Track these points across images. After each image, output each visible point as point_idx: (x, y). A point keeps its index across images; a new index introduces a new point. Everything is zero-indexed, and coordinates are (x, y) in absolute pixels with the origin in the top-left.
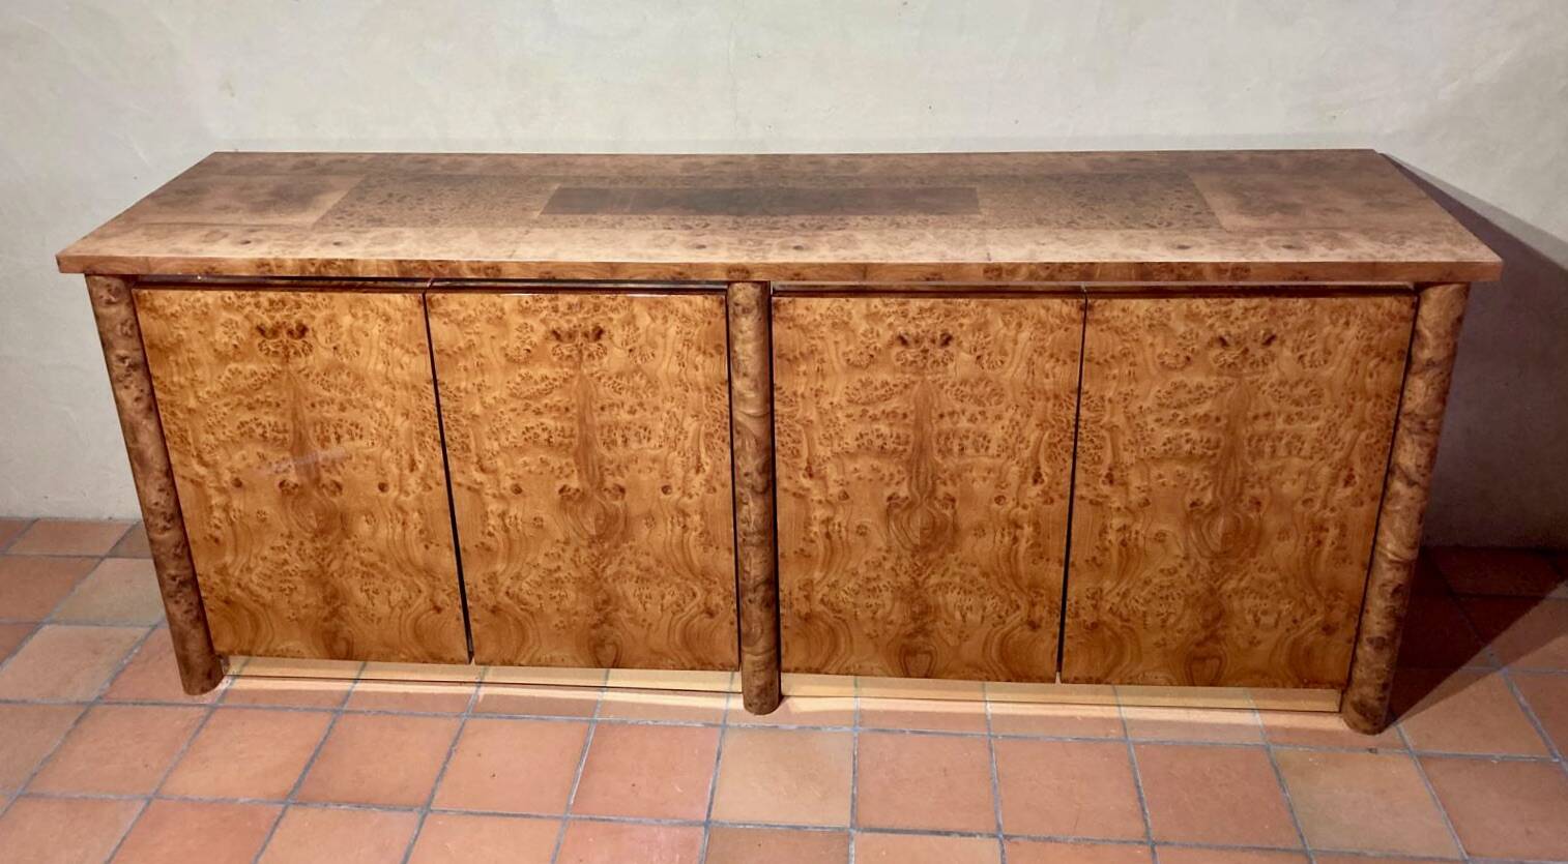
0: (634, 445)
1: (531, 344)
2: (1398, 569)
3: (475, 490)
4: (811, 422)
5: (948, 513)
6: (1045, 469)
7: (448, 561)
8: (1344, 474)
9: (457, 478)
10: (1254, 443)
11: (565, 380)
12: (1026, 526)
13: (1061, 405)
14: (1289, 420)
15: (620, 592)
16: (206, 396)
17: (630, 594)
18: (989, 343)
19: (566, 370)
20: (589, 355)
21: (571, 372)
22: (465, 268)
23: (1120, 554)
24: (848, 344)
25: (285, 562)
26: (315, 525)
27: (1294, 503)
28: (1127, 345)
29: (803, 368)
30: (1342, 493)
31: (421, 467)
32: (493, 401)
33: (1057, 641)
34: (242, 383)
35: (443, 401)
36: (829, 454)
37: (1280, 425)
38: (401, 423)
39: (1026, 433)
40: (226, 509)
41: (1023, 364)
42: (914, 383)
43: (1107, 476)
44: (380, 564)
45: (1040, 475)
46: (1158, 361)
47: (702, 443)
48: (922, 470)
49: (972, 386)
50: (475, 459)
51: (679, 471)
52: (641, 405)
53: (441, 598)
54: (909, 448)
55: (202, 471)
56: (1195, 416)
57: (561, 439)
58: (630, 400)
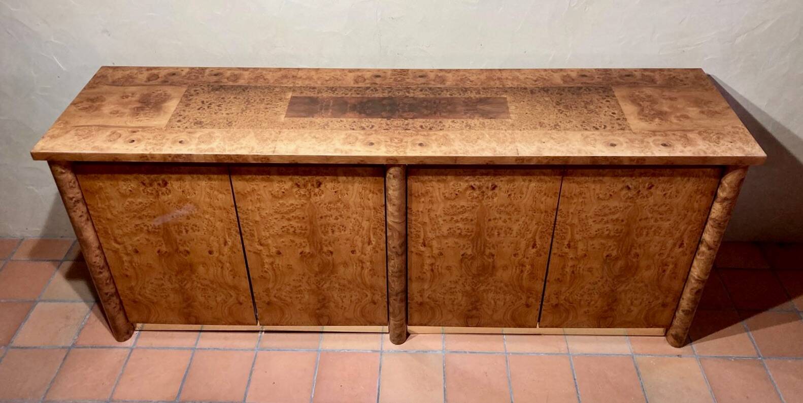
0: (337, 234)
1: (284, 189)
2: (700, 283)
3: (258, 253)
4: (426, 223)
5: (491, 260)
6: (538, 242)
7: (245, 284)
8: (679, 242)
9: (247, 248)
10: (639, 230)
11: (302, 205)
12: (527, 266)
13: (548, 215)
14: (656, 221)
15: (331, 295)
16: (116, 213)
17: (335, 296)
18: (515, 188)
19: (303, 201)
20: (314, 194)
21: (305, 202)
22: (250, 158)
23: (571, 276)
24: (445, 190)
25: (163, 284)
26: (177, 268)
27: (654, 255)
28: (582, 189)
29: (423, 200)
30: (678, 250)
31: (230, 243)
32: (266, 215)
33: (538, 312)
34: (135, 207)
35: (239, 215)
36: (434, 237)
37: (652, 222)
38: (219, 225)
39: (530, 227)
40: (131, 262)
41: (531, 198)
42: (477, 206)
43: (567, 245)
44: (211, 285)
45: (536, 245)
46: (597, 197)
47: (371, 231)
48: (479, 242)
49: (505, 207)
50: (257, 240)
51: (360, 244)
52: (341, 216)
53: (242, 298)
54: (473, 234)
55: (117, 246)
56: (612, 219)
57: (300, 231)
58: (335, 213)
